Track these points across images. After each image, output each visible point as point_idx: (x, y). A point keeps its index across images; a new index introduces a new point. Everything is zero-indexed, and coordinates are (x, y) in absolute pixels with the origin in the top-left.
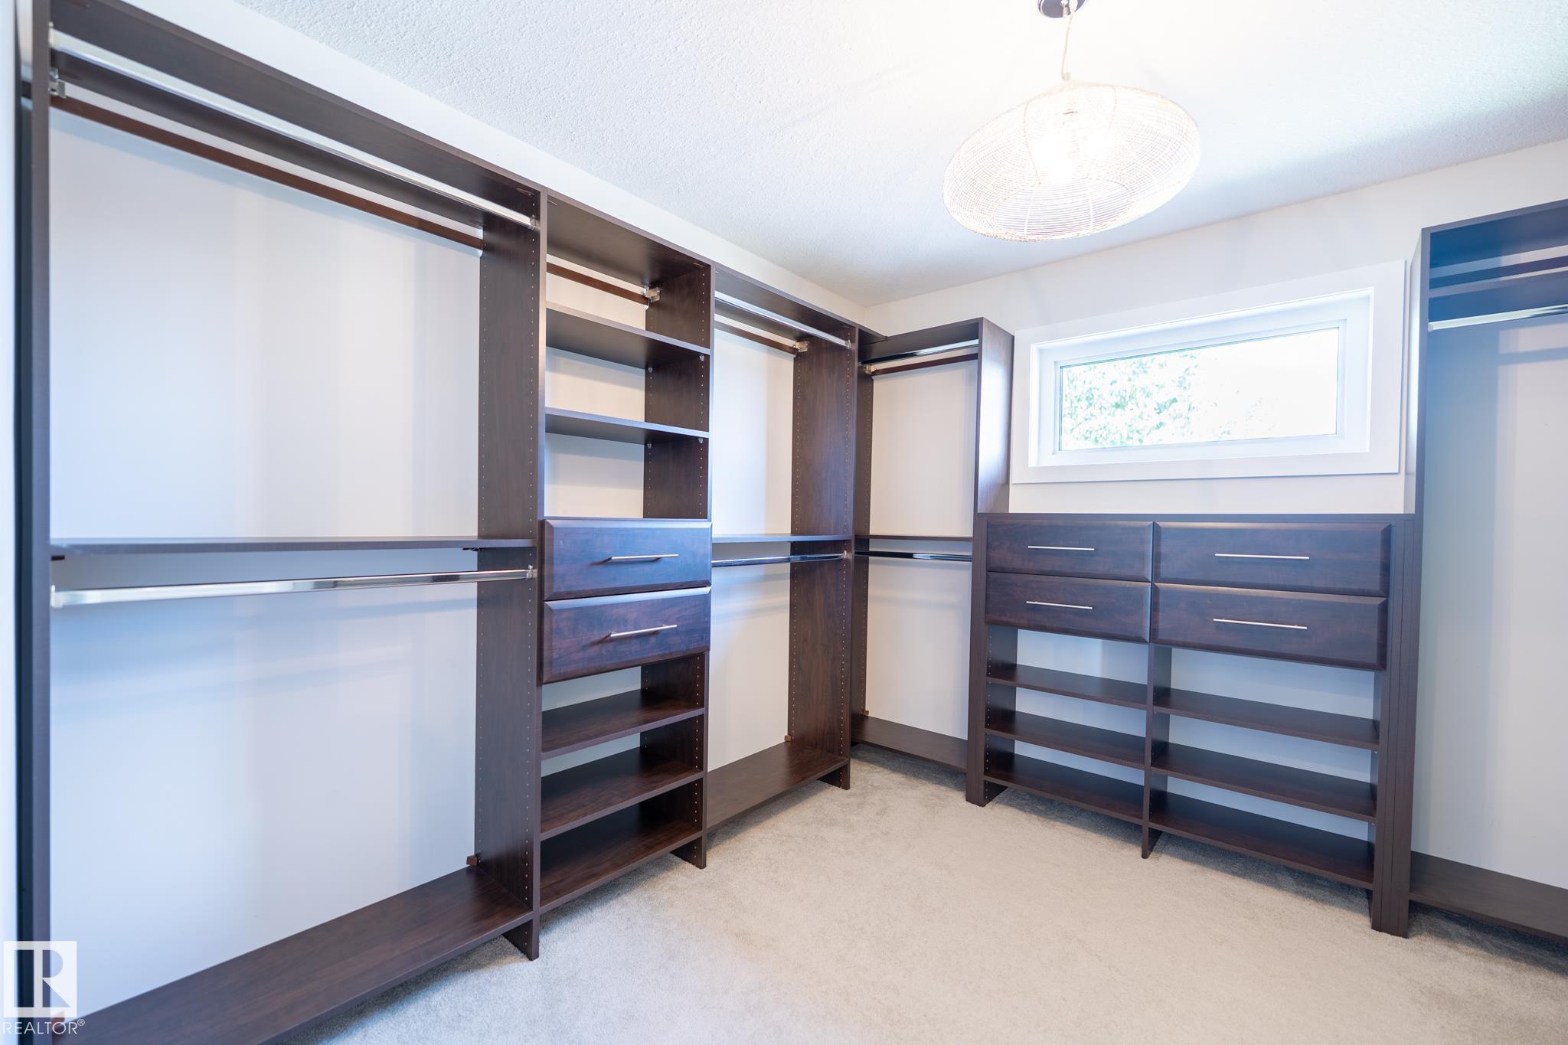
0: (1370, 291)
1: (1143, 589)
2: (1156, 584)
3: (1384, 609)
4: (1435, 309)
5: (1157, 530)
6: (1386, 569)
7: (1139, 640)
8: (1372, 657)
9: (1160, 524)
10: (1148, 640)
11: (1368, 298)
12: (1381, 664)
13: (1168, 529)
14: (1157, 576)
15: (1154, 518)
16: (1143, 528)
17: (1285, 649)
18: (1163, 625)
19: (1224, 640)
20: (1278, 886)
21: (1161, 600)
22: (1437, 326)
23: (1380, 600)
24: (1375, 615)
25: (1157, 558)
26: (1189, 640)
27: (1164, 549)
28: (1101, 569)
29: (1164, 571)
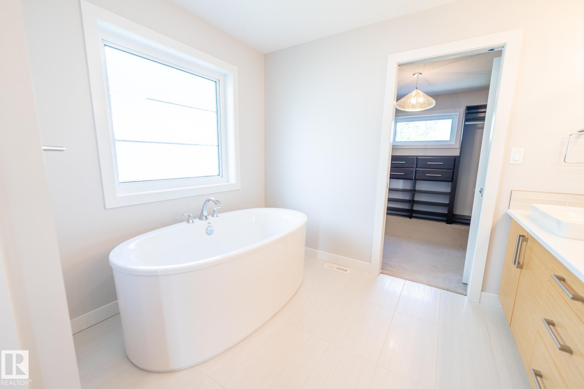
0: (458, 113)
1: (414, 170)
2: (417, 169)
3: (453, 172)
4: (466, 120)
5: (417, 158)
6: (454, 165)
7: (412, 179)
8: (450, 180)
9: (418, 157)
10: (414, 179)
11: (457, 114)
12: (452, 181)
13: (419, 158)
14: (416, 167)
15: (417, 156)
16: (415, 158)
17: (438, 179)
18: (417, 176)
19: (428, 178)
20: (433, 221)
21: (417, 172)
22: (466, 123)
23: (453, 170)
24: (452, 173)
25: (417, 164)
26: (421, 179)
27: (418, 162)
28: (406, 166)
29: (418, 167)
